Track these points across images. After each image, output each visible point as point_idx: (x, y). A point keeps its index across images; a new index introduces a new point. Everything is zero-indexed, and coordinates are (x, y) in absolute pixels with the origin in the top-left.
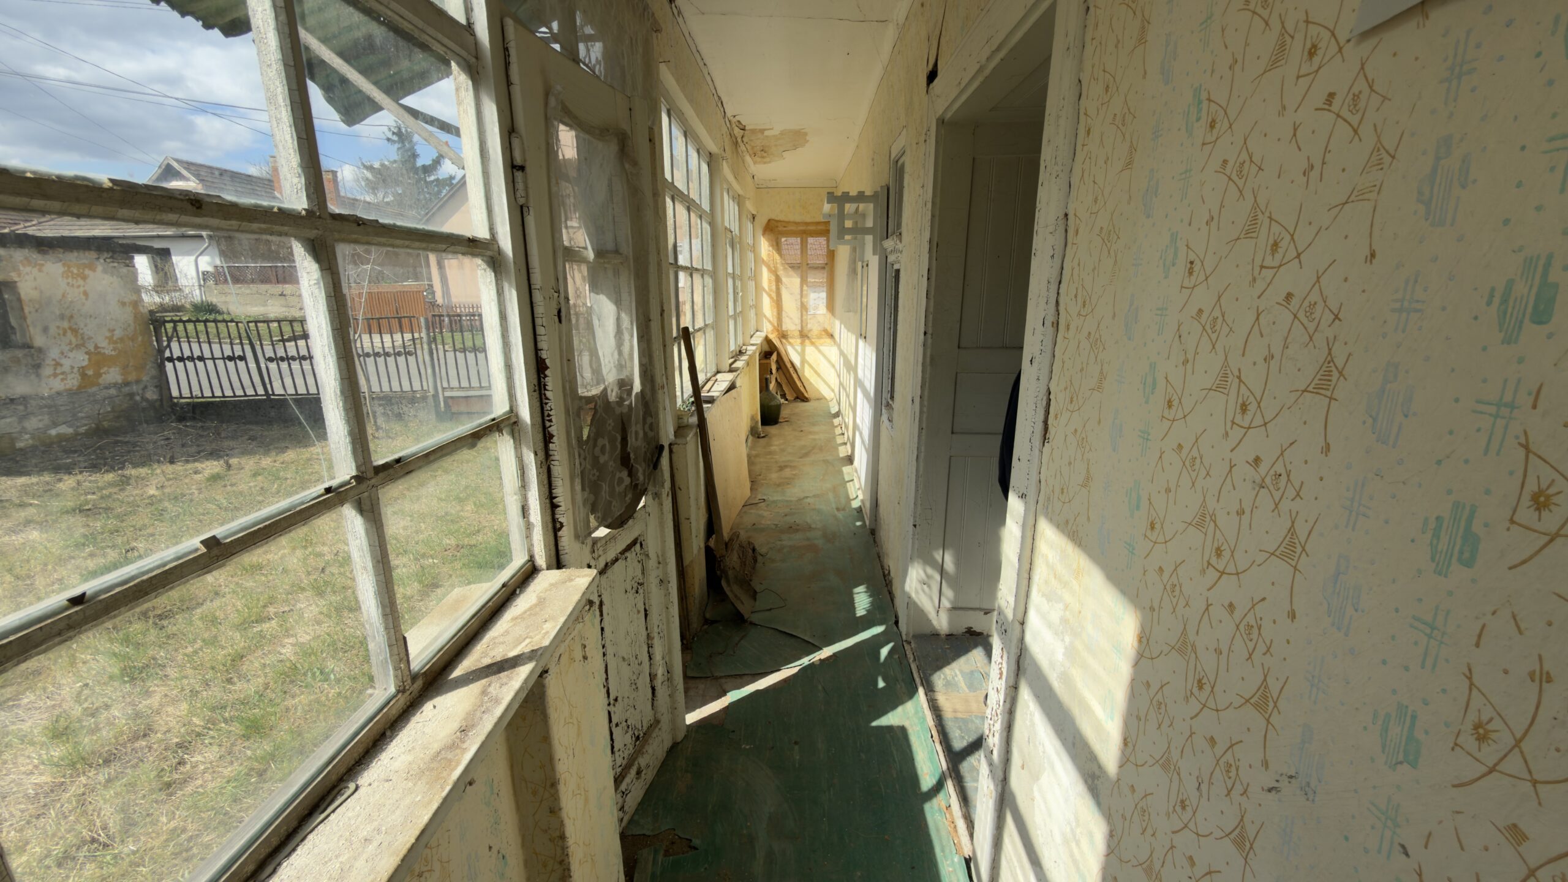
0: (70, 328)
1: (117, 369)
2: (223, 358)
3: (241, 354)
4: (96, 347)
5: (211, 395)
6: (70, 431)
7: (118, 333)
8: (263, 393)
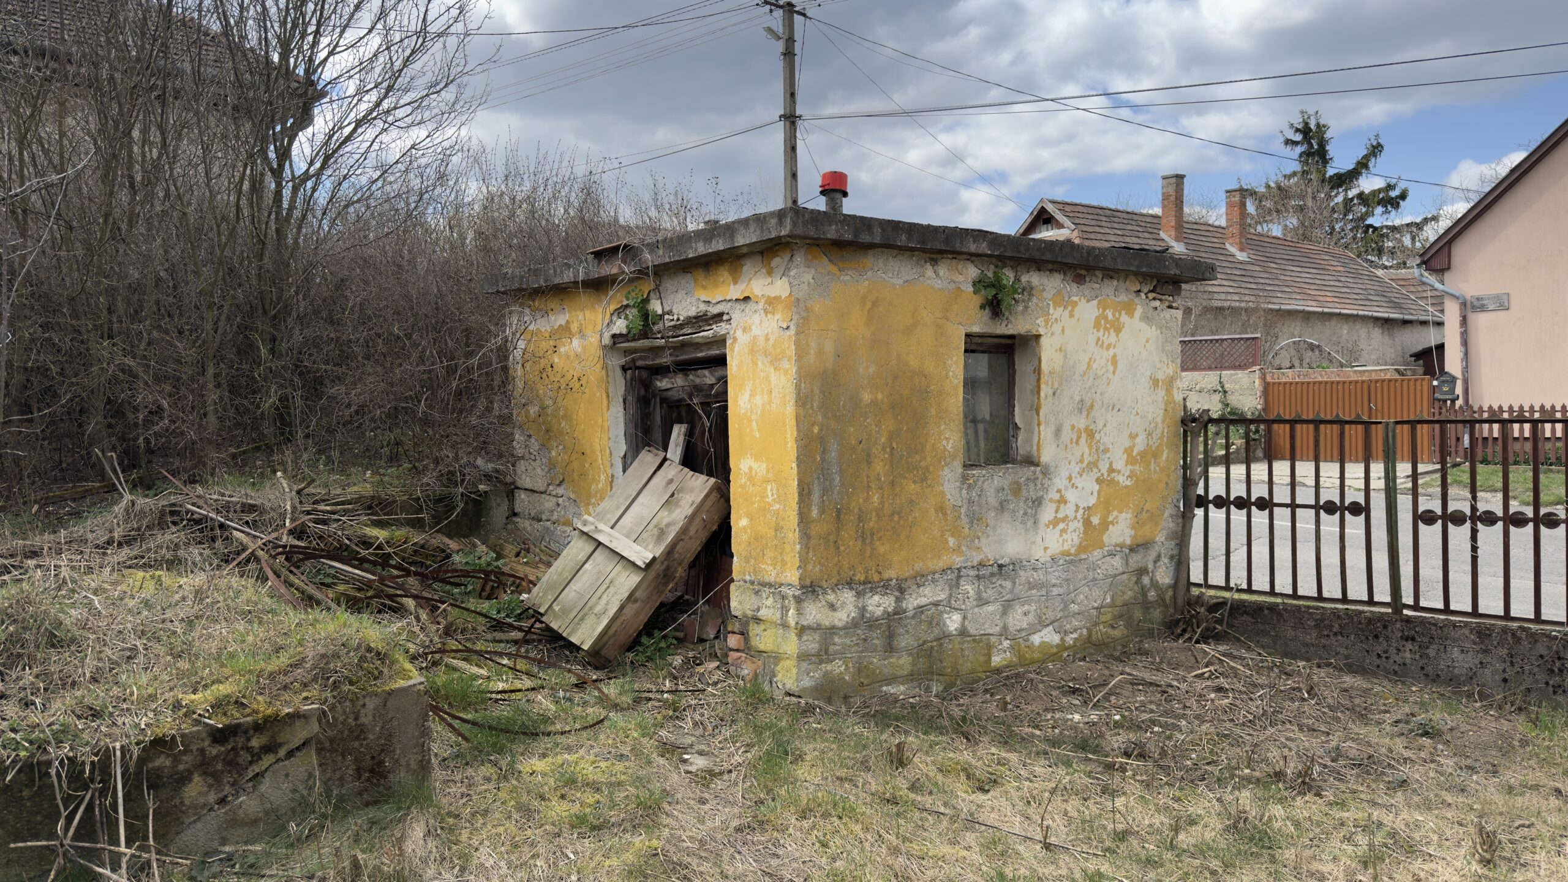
0: (1087, 429)
1: (1129, 516)
2: (1316, 507)
3: (1361, 500)
4: (1111, 470)
5: (1267, 588)
6: (1056, 639)
7: (1140, 444)
8: (1388, 599)
